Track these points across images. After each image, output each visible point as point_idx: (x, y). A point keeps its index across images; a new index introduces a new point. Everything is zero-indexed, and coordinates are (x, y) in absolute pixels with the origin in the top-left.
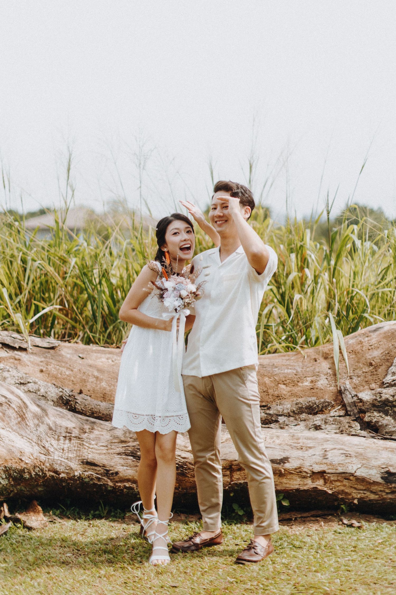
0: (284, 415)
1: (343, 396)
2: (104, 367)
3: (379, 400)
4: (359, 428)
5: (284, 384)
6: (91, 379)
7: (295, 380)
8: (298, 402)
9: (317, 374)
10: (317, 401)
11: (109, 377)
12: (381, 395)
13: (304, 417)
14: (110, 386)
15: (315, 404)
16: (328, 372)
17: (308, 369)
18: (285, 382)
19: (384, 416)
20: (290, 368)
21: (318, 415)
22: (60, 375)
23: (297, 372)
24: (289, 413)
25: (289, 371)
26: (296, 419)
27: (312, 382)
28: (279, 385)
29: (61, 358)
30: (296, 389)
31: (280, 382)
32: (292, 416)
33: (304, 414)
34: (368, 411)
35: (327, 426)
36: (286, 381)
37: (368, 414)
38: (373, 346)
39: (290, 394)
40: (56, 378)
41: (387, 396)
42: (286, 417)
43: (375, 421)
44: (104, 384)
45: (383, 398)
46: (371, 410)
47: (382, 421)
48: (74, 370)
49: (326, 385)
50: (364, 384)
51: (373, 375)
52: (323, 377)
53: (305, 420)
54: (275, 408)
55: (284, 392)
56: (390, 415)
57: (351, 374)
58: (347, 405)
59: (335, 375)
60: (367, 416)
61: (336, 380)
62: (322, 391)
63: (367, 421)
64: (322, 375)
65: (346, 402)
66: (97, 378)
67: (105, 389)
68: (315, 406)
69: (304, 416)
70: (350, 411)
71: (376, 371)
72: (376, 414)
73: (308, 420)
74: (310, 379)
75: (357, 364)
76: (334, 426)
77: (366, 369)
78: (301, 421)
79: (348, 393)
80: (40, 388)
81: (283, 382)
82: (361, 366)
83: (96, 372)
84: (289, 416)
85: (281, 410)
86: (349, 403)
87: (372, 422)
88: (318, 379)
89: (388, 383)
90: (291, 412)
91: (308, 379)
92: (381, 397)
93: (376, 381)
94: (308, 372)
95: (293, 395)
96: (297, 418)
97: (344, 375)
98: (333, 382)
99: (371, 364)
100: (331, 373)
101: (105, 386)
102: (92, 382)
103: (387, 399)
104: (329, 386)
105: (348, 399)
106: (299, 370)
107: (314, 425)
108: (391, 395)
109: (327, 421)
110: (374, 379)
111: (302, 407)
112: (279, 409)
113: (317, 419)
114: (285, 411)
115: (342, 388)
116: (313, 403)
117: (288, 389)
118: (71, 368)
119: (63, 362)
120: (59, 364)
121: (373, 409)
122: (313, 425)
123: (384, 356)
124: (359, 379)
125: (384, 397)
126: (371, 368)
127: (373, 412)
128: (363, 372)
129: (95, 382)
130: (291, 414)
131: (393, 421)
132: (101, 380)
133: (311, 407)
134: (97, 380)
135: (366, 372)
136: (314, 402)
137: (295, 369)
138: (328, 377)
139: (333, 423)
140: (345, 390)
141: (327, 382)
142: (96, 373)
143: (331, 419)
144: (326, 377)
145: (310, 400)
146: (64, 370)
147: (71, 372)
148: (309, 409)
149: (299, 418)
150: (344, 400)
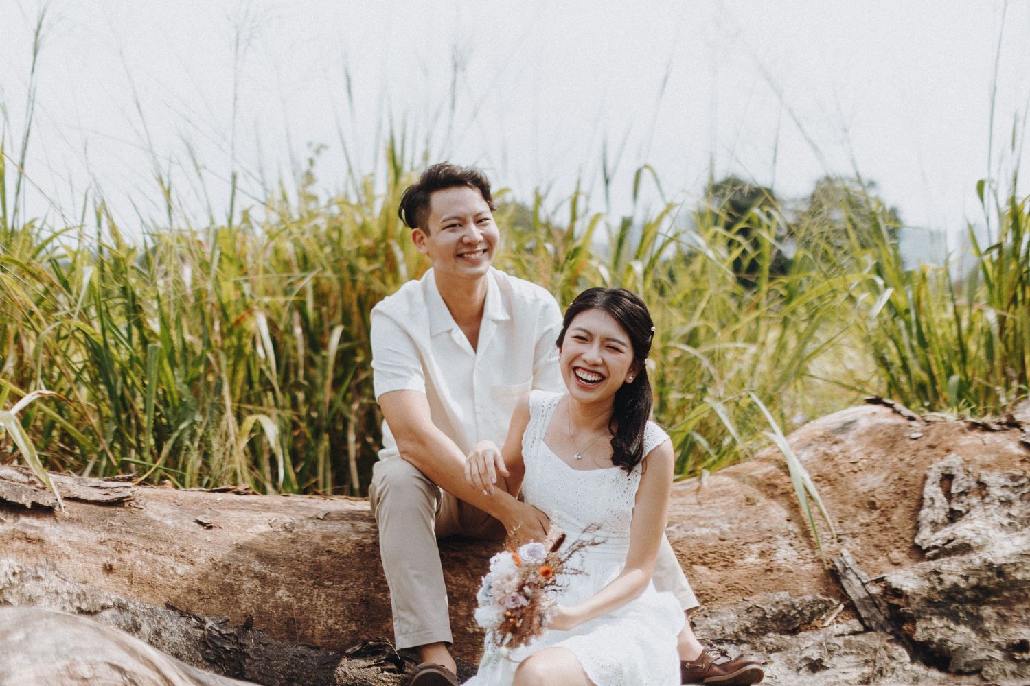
0: (727, 641)
1: (845, 583)
2: (273, 547)
3: (939, 588)
4: (907, 658)
5: (704, 564)
6: (249, 584)
7: (727, 552)
8: (750, 605)
9: (769, 534)
10: (797, 601)
11: (293, 575)
12: (941, 576)
13: (773, 640)
14: (300, 599)
15: (793, 606)
16: (790, 528)
17: (744, 525)
18: (706, 560)
19: (952, 625)
20: (702, 523)
21: (802, 634)
22: (160, 578)
23: (722, 533)
24: (736, 634)
25: (705, 531)
26: (755, 648)
27: (762, 554)
28: (694, 566)
29: (151, 528)
30: (734, 575)
31: (695, 559)
32: (744, 642)
33: (771, 634)
34: (919, 618)
35: (835, 660)
36: (705, 554)
37: (920, 625)
38: (860, 464)
39: (723, 586)
40: (151, 585)
41: (955, 579)
42: (733, 646)
43: (940, 640)
44: (282, 594)
45: (947, 584)
46: (925, 613)
47: (953, 639)
48: (198, 560)
49: (794, 559)
50: (874, 551)
51: (886, 529)
52: (783, 542)
53: (778, 649)
54: (704, 626)
55: (710, 584)
56: (965, 623)
57: (840, 531)
58: (857, 603)
59: (806, 534)
60: (919, 630)
61: (812, 546)
62: (791, 575)
63: (921, 640)
64: (777, 536)
65: (854, 598)
66: (263, 578)
67: (288, 607)
68: (794, 612)
69: (772, 638)
70: (868, 619)
71: (888, 520)
72: (936, 621)
73: (786, 649)
74: (755, 548)
75: (841, 506)
76: (850, 658)
77: (864, 517)
78: (771, 652)
79: (852, 576)
80: (138, 620)
81: (700, 558)
82: (853, 510)
83: (257, 562)
84: (739, 642)
85: (718, 629)
86: (860, 600)
87: (933, 643)
88: (774, 547)
89: (935, 547)
90: (742, 631)
91: (752, 547)
92: (941, 581)
93: (898, 544)
94: (747, 531)
95: (732, 588)
96: (758, 645)
97: (824, 533)
98: (808, 551)
99: (872, 506)
100: (797, 530)
101: (286, 599)
102: (252, 591)
103: (955, 586)
104: (801, 561)
105: (855, 590)
106: (726, 527)
107: (807, 659)
108: (962, 576)
109: (832, 647)
110: (892, 539)
111: (764, 618)
112: (713, 627)
113: (809, 644)
114: (729, 631)
115: (839, 565)
116: (785, 606)
117: (716, 575)
118: (189, 556)
119: (161, 540)
120: (153, 546)
121: (929, 611)
122: (802, 660)
123: (893, 487)
124: (858, 540)
125: (949, 580)
126: (876, 514)
127: (931, 619)
128: (862, 525)
129: (259, 589)
130: (743, 637)
131: (973, 636)
132: (275, 582)
133: (785, 616)
134: (263, 586)
135: (868, 525)
136: (788, 603)
137: (713, 526)
138: (792, 542)
139: (848, 651)
140: (845, 569)
141: (795, 553)
142: (257, 567)
143: (840, 641)
144: (787, 541)
145: (777, 599)
146: (170, 561)
147: (188, 567)
148: (781, 621)
149: (762, 644)
150: (849, 592)
